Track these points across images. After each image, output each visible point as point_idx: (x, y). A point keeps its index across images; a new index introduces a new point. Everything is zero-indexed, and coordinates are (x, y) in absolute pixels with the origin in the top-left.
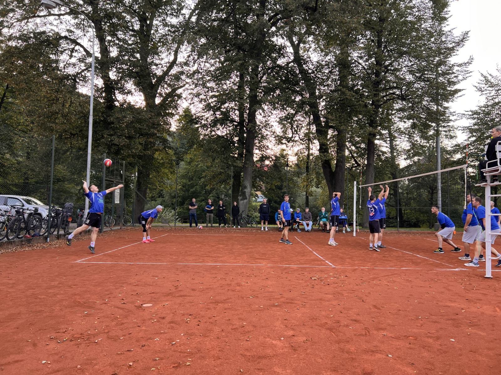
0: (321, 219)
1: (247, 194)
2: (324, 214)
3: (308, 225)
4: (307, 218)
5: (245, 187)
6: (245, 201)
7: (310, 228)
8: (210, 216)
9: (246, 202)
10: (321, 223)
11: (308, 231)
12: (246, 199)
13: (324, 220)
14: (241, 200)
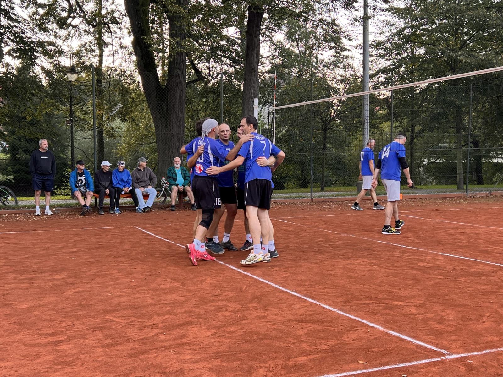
2: (178, 170)
3: (147, 196)
7: (150, 202)
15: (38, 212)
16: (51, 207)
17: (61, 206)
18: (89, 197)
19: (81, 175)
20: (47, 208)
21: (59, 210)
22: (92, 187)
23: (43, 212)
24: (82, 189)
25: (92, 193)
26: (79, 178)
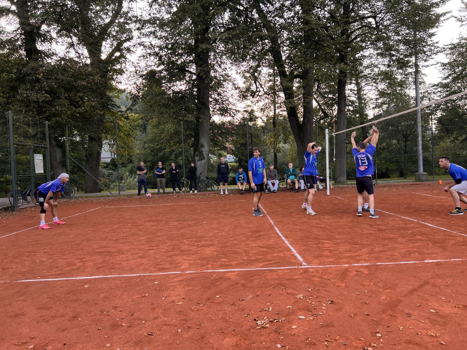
0: (288, 176)
1: (204, 153)
2: (291, 170)
3: (274, 185)
4: (273, 177)
5: (202, 146)
6: (203, 161)
7: (276, 188)
8: (161, 181)
9: (204, 163)
10: (289, 181)
11: (274, 192)
12: (204, 158)
13: (292, 177)
14: (198, 160)
15: (222, 193)
16: (228, 191)
17: (232, 190)
18: (244, 185)
19: (241, 174)
20: (226, 190)
21: (232, 192)
22: (246, 180)
23: (224, 193)
24: (241, 181)
26: (240, 176)
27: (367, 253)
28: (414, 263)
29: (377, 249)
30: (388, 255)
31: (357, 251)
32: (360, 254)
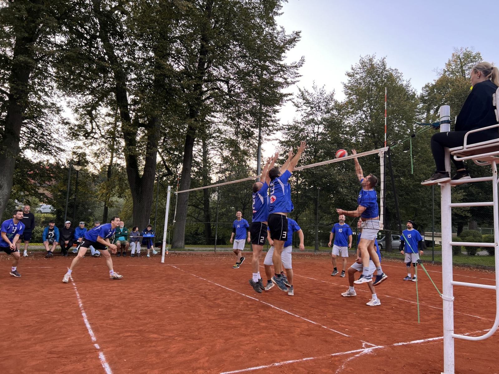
16: (28, 251)
17: (36, 250)
19: (52, 230)
21: (34, 253)
22: (58, 239)
24: (50, 240)
25: (57, 243)
26: (50, 233)
27: (207, 355)
28: (264, 369)
29: (218, 347)
30: (233, 356)
31: (193, 351)
32: (197, 356)
